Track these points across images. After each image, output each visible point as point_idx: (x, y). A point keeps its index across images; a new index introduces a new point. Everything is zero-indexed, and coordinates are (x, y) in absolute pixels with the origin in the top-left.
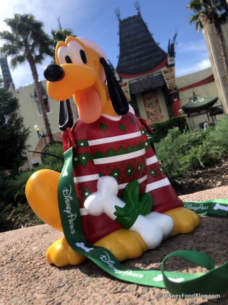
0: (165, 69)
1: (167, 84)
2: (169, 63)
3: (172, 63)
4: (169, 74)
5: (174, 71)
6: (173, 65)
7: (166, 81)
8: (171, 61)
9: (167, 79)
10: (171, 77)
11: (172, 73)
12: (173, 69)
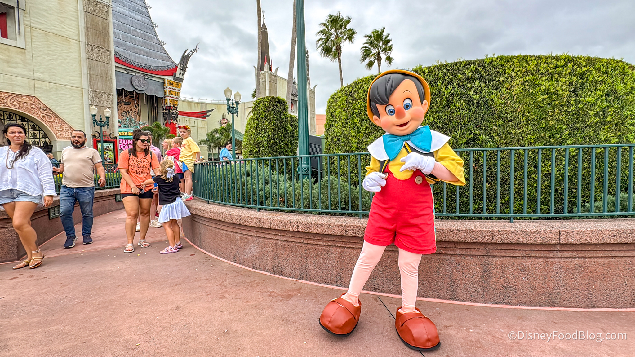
0: (171, 78)
1: (168, 98)
2: (178, 76)
3: (181, 77)
4: (174, 88)
5: (180, 88)
6: (182, 80)
7: (168, 94)
8: (180, 73)
9: (170, 92)
10: (175, 93)
11: (177, 89)
12: (179, 85)
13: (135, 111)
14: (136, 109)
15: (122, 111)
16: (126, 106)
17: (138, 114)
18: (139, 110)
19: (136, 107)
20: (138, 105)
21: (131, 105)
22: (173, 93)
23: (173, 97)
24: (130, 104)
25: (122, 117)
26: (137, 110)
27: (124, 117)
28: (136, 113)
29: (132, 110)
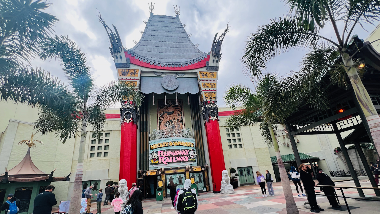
0: (204, 70)
1: (203, 92)
2: (211, 64)
3: (215, 65)
4: (209, 79)
5: (216, 77)
6: (217, 68)
7: (202, 88)
8: (214, 61)
9: (204, 84)
10: (211, 84)
11: (212, 79)
12: (215, 74)
13: (178, 120)
15: (165, 121)
16: (169, 116)
17: (182, 121)
18: (182, 117)
20: (181, 113)
22: (208, 85)
23: (209, 90)
24: (173, 113)
25: (165, 127)
26: (180, 118)
27: (167, 128)
29: (174, 119)
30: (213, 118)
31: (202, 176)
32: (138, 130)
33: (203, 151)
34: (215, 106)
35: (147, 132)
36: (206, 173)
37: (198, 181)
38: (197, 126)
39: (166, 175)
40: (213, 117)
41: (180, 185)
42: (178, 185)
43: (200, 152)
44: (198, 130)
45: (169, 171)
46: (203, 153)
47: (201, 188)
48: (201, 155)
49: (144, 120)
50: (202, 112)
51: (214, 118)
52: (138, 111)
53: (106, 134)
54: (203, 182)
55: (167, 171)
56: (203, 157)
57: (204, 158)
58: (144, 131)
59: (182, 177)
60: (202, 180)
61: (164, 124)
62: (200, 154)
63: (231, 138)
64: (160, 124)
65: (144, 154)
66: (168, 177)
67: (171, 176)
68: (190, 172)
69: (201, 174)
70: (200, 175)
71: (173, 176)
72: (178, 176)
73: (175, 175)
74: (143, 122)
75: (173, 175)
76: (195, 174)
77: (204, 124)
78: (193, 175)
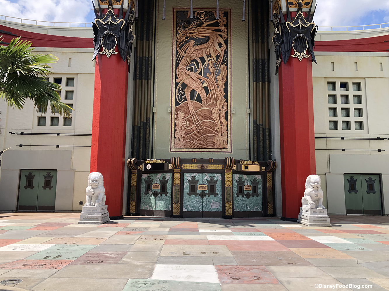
13: (218, 57)
14: (220, 51)
15: (189, 59)
16: (197, 47)
17: (225, 61)
18: (226, 52)
19: (220, 45)
20: (226, 42)
21: (210, 42)
24: (208, 41)
25: (188, 72)
26: (222, 53)
27: (192, 74)
28: (221, 59)
29: (209, 56)
30: (300, 55)
31: (260, 183)
32: (131, 75)
33: (267, 130)
34: (308, 24)
35: (149, 81)
36: (269, 178)
37: (251, 192)
38: (261, 73)
39: (183, 172)
40: (300, 52)
41: (211, 196)
42: (207, 196)
43: (261, 133)
44: (261, 83)
45: (190, 165)
46: (267, 134)
47: (256, 207)
48: (261, 138)
49: (144, 55)
50: (274, 39)
51: (302, 54)
52: (131, 32)
53: (68, 79)
54: (261, 196)
55: (186, 165)
56: (267, 143)
57: (268, 145)
58: (144, 77)
59: (215, 179)
60: (260, 190)
61: (187, 65)
62: (261, 136)
63: (339, 105)
64: (177, 65)
65: (142, 128)
66: (188, 177)
67: (193, 175)
68: (234, 172)
69: (259, 178)
70: (255, 179)
71: (197, 176)
72: (207, 176)
73: (201, 174)
74: (141, 58)
75: (197, 174)
76: (245, 177)
77: (277, 67)
78: (240, 179)
